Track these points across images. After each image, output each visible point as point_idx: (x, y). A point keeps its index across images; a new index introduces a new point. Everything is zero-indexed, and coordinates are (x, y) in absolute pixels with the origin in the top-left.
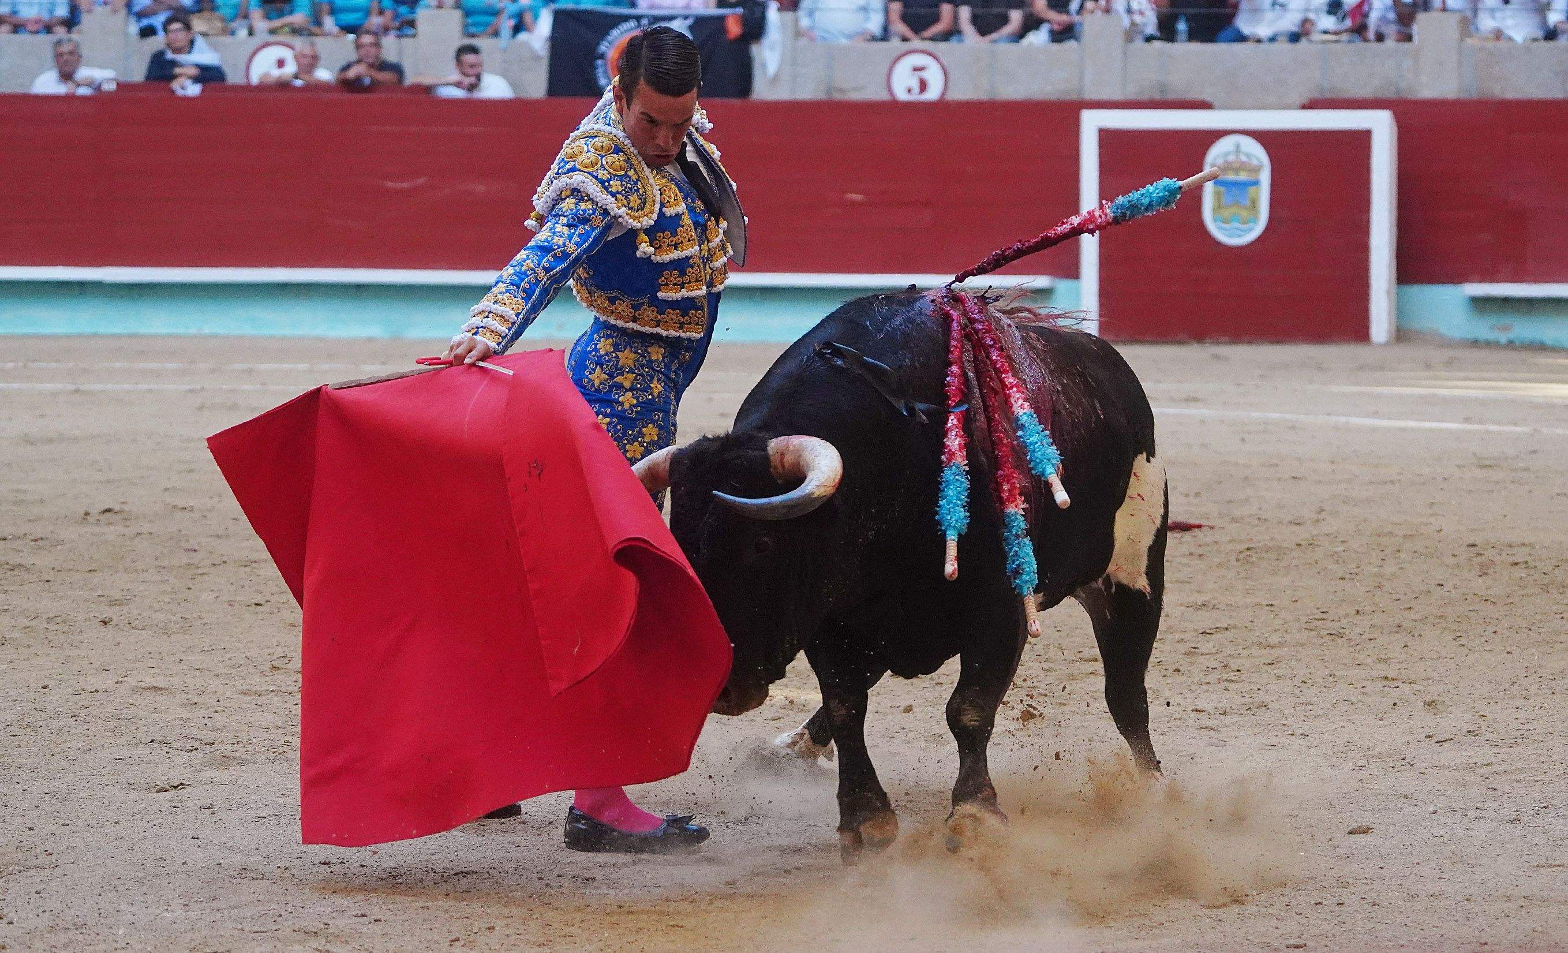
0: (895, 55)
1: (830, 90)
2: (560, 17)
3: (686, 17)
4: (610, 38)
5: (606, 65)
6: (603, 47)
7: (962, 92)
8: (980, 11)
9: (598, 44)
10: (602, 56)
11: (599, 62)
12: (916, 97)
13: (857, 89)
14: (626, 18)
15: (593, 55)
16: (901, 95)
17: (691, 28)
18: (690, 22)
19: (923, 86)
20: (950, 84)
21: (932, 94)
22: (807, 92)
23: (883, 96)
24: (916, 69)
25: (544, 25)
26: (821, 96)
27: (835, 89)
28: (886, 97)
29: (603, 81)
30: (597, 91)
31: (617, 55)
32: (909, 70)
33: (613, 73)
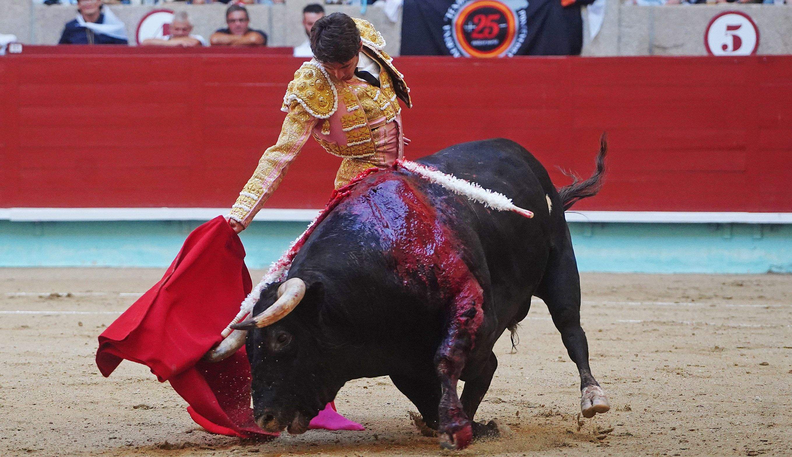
0: (711, 16)
1: (652, 47)
4: (454, 6)
5: (451, 30)
6: (450, 14)
7: (772, 48)
9: (446, 11)
10: (449, 22)
11: (447, 27)
12: (730, 52)
13: (676, 46)
16: (717, 51)
19: (737, 42)
20: (762, 41)
21: (746, 50)
22: (631, 50)
23: (701, 52)
24: (730, 28)
26: (645, 53)
27: (658, 47)
28: (704, 53)
29: (450, 44)
30: (444, 51)
31: (460, 22)
32: (724, 28)
33: (458, 36)
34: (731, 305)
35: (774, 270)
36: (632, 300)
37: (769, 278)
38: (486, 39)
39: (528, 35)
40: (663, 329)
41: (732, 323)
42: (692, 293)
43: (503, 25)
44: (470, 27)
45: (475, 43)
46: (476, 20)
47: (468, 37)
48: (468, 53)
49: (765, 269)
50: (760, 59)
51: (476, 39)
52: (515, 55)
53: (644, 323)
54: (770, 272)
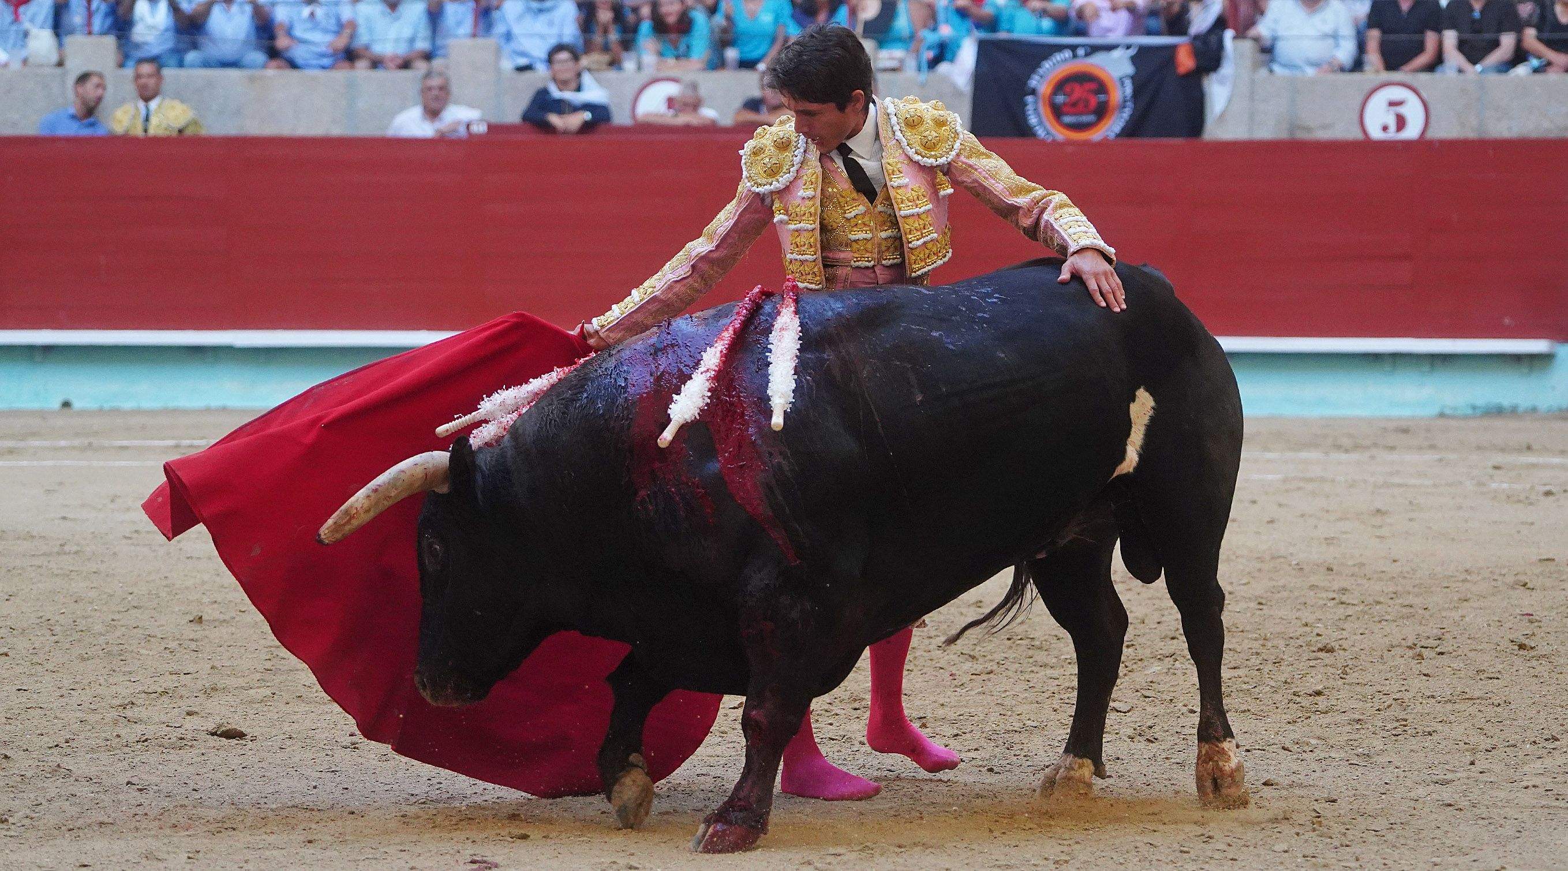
0: (1368, 87)
1: (1293, 127)
2: (984, 49)
3: (1128, 47)
4: (1041, 71)
6: (1034, 82)
7: (1445, 130)
8: (1468, 36)
9: (1029, 77)
10: (1033, 92)
11: (1030, 99)
12: (1392, 135)
13: (1325, 127)
14: (1060, 48)
15: (1023, 90)
16: (1376, 133)
17: (1134, 60)
18: (1132, 52)
19: (1401, 122)
20: (1432, 120)
21: (1412, 132)
22: (1266, 132)
23: (1356, 134)
24: (1392, 104)
25: (967, 55)
26: (1283, 135)
27: (1299, 127)
28: (1358, 135)
29: (1033, 120)
30: (1025, 131)
31: (1049, 91)
32: (1384, 105)
33: (1045, 111)
34: (1394, 456)
35: (1448, 412)
36: (1270, 451)
37: (1440, 422)
38: (1081, 113)
39: (1135, 109)
40: (1310, 487)
41: (1397, 480)
42: (1346, 442)
43: (1102, 97)
44: (1060, 99)
45: (1067, 119)
46: (1068, 88)
47: (1057, 112)
48: (1060, 134)
49: (1433, 411)
50: (1430, 144)
51: (1067, 114)
52: (1118, 136)
53: (1285, 481)
54: (1442, 415)
